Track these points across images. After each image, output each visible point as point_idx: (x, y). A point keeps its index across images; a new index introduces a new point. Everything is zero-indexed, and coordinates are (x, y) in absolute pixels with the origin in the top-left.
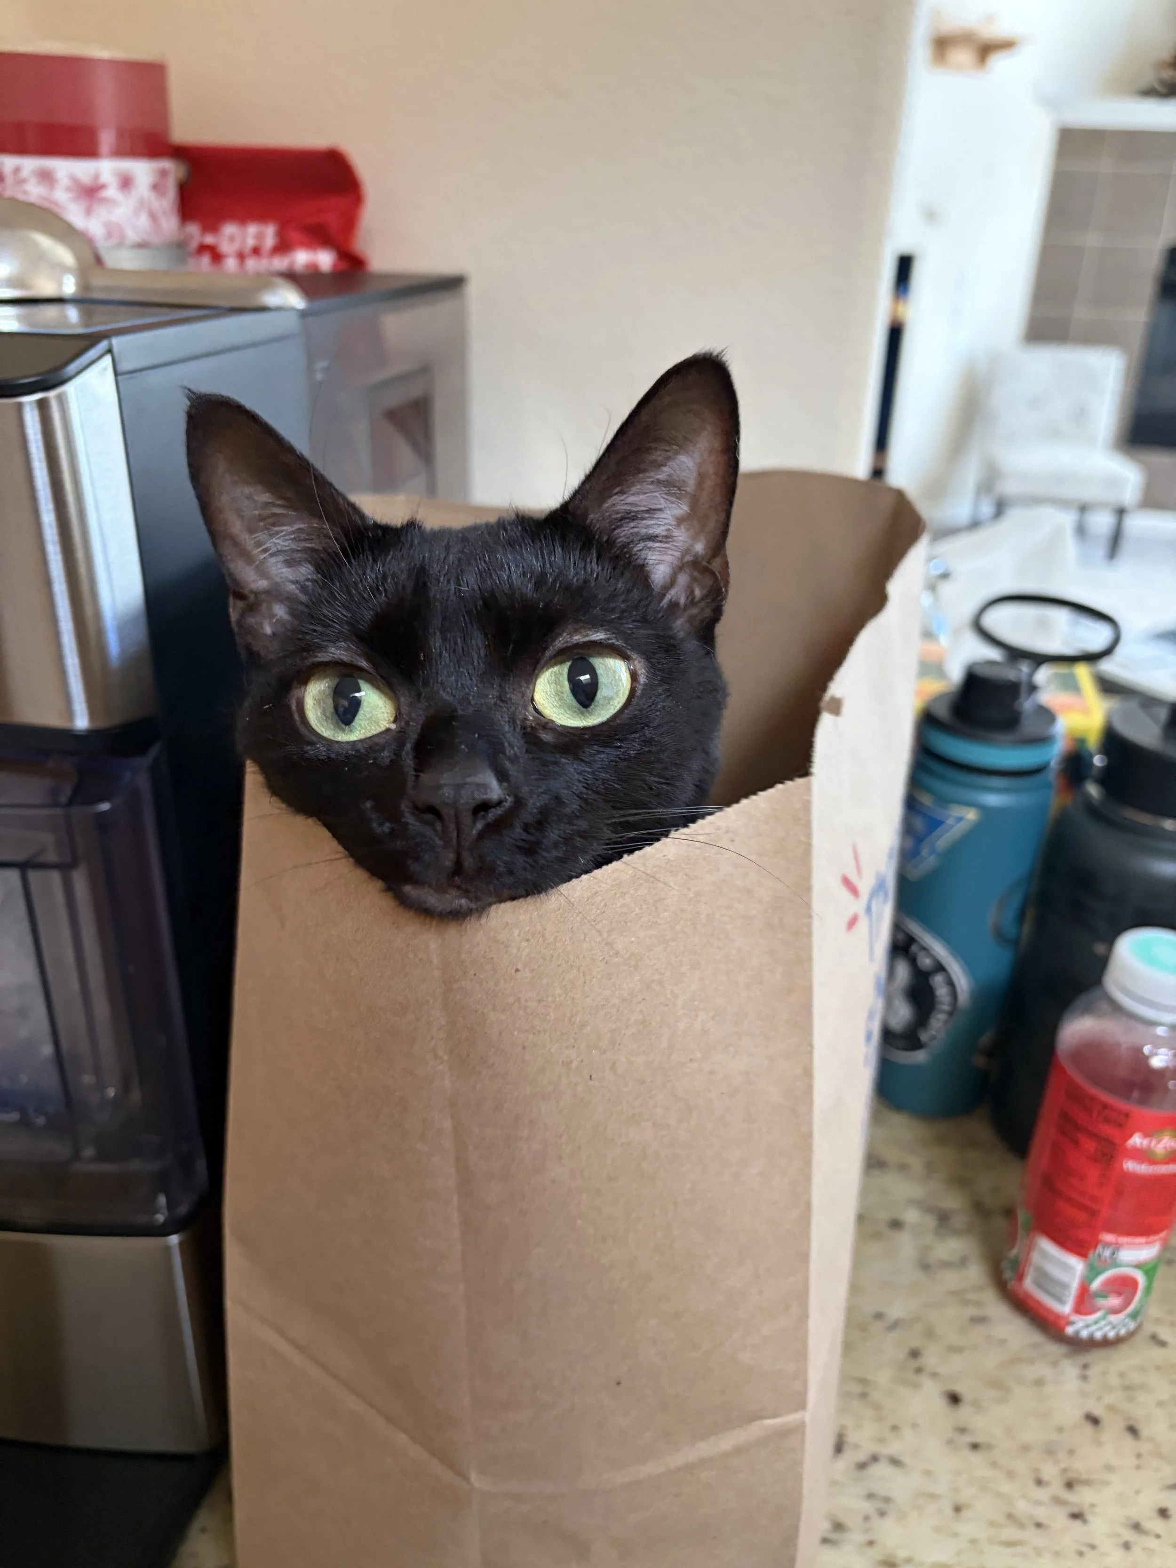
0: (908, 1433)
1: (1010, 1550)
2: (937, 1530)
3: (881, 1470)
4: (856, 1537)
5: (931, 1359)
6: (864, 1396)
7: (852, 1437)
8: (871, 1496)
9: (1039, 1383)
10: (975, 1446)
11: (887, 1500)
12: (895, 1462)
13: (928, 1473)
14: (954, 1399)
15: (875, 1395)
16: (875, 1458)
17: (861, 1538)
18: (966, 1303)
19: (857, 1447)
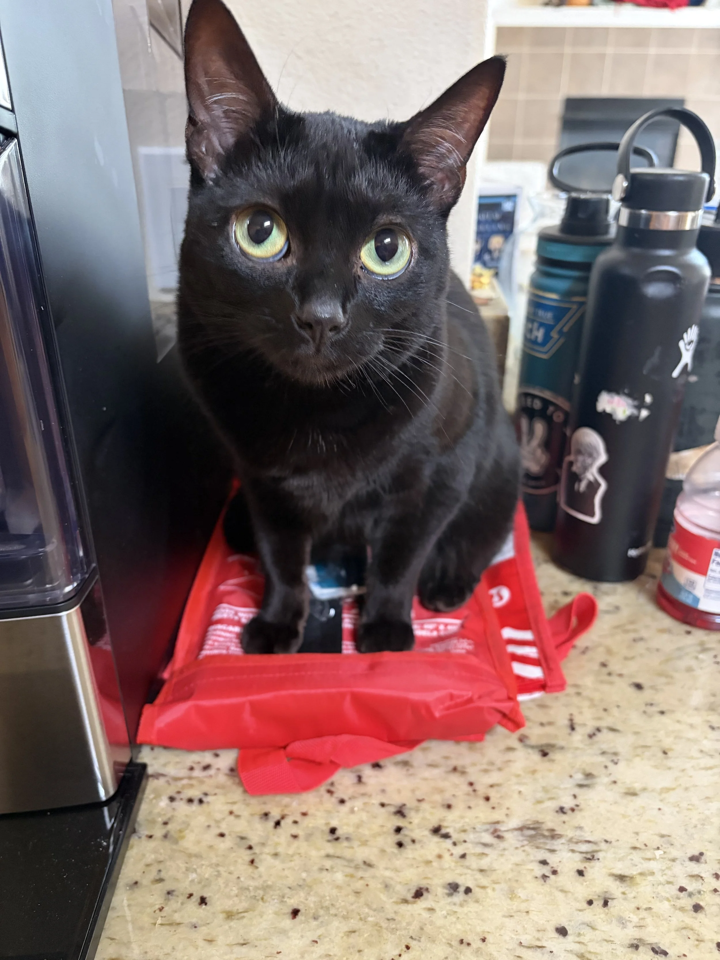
0: (615, 711)
1: (710, 772)
2: (656, 767)
3: (605, 736)
4: (604, 780)
5: (615, 666)
6: (578, 694)
7: (578, 720)
8: (603, 753)
9: (689, 670)
10: (662, 713)
11: (615, 754)
12: (612, 730)
13: (636, 733)
14: (639, 687)
15: (585, 693)
16: (599, 730)
17: (606, 780)
18: (626, 631)
19: (584, 725)
